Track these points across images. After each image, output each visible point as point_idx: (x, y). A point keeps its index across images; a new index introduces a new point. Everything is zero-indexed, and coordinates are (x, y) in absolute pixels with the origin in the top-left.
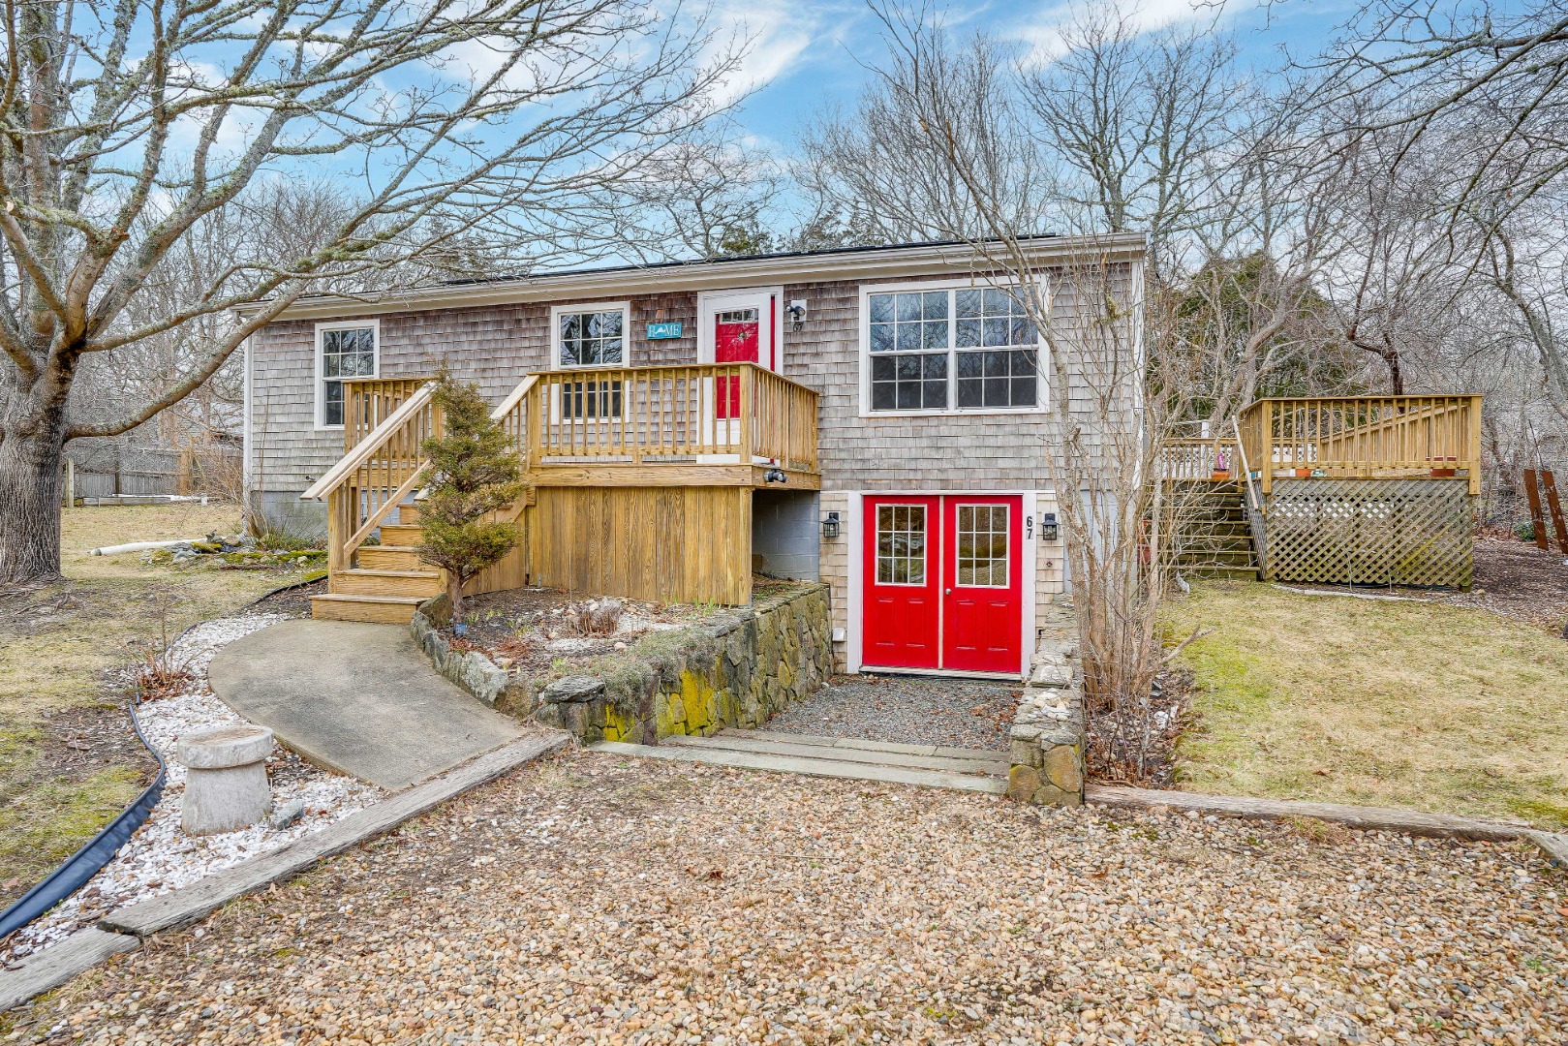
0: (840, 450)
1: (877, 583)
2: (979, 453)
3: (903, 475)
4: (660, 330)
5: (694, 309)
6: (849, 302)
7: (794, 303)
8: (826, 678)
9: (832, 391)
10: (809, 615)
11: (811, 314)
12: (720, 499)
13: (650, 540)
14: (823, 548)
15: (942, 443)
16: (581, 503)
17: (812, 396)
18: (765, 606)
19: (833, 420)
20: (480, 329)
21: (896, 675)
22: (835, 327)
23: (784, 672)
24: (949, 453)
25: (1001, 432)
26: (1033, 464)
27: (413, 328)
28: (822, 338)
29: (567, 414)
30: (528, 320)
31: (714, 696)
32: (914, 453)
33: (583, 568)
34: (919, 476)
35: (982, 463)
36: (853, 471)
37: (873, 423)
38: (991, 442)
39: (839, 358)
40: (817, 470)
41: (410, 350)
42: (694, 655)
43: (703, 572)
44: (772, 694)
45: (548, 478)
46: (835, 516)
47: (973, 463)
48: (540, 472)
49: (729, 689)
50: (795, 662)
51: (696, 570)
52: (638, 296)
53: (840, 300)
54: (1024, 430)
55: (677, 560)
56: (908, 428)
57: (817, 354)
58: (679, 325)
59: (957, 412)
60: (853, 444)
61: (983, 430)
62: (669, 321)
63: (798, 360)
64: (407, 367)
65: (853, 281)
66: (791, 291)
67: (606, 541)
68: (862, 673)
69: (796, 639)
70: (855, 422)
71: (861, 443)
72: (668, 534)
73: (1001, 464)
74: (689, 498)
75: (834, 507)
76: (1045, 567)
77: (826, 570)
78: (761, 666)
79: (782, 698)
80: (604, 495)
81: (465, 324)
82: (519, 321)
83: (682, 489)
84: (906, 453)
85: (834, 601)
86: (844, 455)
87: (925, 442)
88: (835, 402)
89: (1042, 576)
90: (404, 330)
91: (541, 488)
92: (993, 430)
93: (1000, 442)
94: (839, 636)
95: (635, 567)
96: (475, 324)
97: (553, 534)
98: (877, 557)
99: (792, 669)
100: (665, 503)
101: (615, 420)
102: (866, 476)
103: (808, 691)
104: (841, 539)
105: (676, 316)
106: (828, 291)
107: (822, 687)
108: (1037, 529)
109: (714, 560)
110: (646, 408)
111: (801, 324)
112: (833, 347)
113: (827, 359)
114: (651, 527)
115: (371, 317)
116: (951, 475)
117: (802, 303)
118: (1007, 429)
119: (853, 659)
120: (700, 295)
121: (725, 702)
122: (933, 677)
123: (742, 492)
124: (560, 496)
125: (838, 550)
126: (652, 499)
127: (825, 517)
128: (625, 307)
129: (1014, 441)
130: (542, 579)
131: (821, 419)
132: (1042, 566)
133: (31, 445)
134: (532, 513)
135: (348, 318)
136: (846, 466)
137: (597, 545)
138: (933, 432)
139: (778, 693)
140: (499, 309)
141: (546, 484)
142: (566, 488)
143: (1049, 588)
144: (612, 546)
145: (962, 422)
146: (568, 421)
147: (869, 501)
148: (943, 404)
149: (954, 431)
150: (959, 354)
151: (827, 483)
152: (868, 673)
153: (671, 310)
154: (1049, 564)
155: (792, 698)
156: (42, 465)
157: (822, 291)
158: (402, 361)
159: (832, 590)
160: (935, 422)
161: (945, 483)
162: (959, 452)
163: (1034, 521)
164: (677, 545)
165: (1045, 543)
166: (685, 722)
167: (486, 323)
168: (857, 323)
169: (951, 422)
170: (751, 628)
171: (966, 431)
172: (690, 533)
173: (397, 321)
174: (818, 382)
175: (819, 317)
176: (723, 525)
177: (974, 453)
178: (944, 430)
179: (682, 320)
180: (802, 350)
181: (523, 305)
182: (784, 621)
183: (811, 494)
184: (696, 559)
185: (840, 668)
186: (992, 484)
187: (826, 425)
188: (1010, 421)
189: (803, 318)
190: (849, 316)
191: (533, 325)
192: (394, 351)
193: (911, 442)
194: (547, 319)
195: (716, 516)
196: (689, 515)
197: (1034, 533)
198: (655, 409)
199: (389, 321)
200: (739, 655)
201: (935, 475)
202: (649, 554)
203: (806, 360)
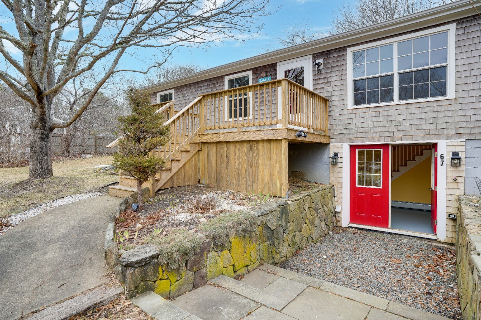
0: (339, 125)
1: (357, 186)
2: (411, 122)
3: (370, 135)
4: (263, 80)
5: (276, 70)
6: (343, 57)
7: (317, 61)
8: (331, 229)
9: (335, 98)
10: (322, 200)
11: (325, 64)
12: (274, 145)
13: (244, 165)
14: (331, 170)
15: (390, 119)
16: (218, 149)
17: (325, 101)
18: (296, 197)
19: (335, 112)
20: (203, 88)
21: (367, 230)
22: (336, 69)
23: (306, 229)
24: (394, 123)
25: (424, 111)
26: (444, 126)
27: (183, 91)
28: (330, 75)
29: (231, 117)
30: (217, 83)
31: (257, 247)
32: (375, 124)
33: (219, 177)
34: (378, 135)
35: (413, 127)
36: (345, 134)
37: (354, 111)
38: (419, 116)
39: (338, 83)
40: (328, 134)
41: (182, 99)
42: (240, 228)
43: (266, 180)
44: (298, 241)
45: (206, 139)
46: (336, 155)
47: (407, 128)
48: (202, 136)
49: (268, 243)
50: (313, 223)
51: (263, 179)
52: (255, 68)
53: (337, 57)
54: (439, 109)
55: (255, 174)
56: (372, 112)
57: (328, 82)
58: (270, 78)
59: (400, 103)
60: (346, 122)
61: (414, 110)
62: (266, 76)
63: (319, 86)
64: (182, 104)
65: (344, 47)
66: (316, 56)
67: (227, 166)
68: (349, 227)
69: (314, 212)
70: (346, 112)
71: (349, 121)
72: (252, 162)
73: (424, 127)
74: (261, 145)
75: (336, 151)
76: (452, 181)
77: (332, 179)
78: (290, 228)
79: (304, 242)
80: (227, 145)
81: (198, 87)
82: (214, 84)
83: (257, 141)
84: (371, 124)
85: (336, 193)
86: (340, 127)
87: (381, 119)
88: (336, 103)
89: (451, 185)
90: (181, 92)
91: (203, 143)
92: (420, 110)
93: (423, 116)
94: (338, 209)
95: (238, 177)
96: (201, 87)
97: (208, 162)
98: (357, 174)
99: (311, 227)
100: (250, 148)
101: (246, 118)
102: (351, 136)
103: (320, 236)
104: (339, 165)
105: (269, 74)
106: (333, 53)
107: (329, 233)
108: (447, 160)
109: (271, 175)
110: (258, 112)
111: (320, 70)
112: (335, 78)
113: (332, 84)
114: (245, 159)
115: (172, 89)
116: (395, 134)
117: (321, 61)
118: (428, 109)
119: (345, 220)
120: (278, 64)
121: (265, 250)
122: (386, 233)
123: (283, 142)
124: (211, 146)
125: (338, 170)
126: (245, 147)
127: (332, 155)
128: (250, 74)
129: (432, 115)
130: (204, 181)
131: (330, 111)
132: (451, 180)
133: (37, 131)
134: (201, 153)
135: (166, 90)
136: (342, 132)
137: (224, 167)
138: (385, 113)
139: (301, 240)
140: (208, 80)
141: (205, 141)
142: (213, 143)
143: (455, 192)
144: (229, 168)
145: (401, 107)
146: (231, 120)
147: (353, 148)
148: (391, 100)
149: (397, 112)
150: (399, 74)
151: (333, 140)
152: (352, 228)
153: (267, 72)
154: (455, 179)
155: (311, 241)
156: (42, 138)
157: (329, 54)
158: (180, 102)
159: (335, 188)
160: (386, 108)
161: (392, 138)
162: (400, 122)
163: (445, 157)
164: (255, 167)
165: (452, 168)
166: (233, 265)
167: (204, 86)
168: (346, 66)
169: (395, 108)
170: (284, 210)
171: (404, 112)
172: (261, 162)
173: (179, 89)
174: (329, 95)
175: (328, 66)
176: (275, 158)
177: (408, 123)
178: (391, 112)
179: (271, 75)
180: (321, 81)
181: (216, 78)
182: (307, 204)
183: (326, 145)
184: (263, 174)
185: (339, 224)
186: (419, 137)
187: (332, 114)
188: (429, 104)
189: (321, 67)
190: (342, 63)
191: (219, 85)
192: (178, 99)
193: (374, 119)
194: (224, 82)
195: (272, 154)
196: (260, 154)
197: (445, 163)
198: (261, 112)
199: (176, 89)
200: (276, 224)
201: (387, 134)
202: (244, 172)
203: (323, 86)
